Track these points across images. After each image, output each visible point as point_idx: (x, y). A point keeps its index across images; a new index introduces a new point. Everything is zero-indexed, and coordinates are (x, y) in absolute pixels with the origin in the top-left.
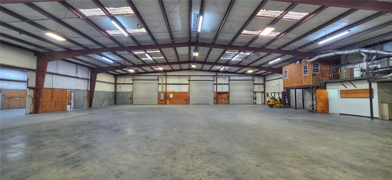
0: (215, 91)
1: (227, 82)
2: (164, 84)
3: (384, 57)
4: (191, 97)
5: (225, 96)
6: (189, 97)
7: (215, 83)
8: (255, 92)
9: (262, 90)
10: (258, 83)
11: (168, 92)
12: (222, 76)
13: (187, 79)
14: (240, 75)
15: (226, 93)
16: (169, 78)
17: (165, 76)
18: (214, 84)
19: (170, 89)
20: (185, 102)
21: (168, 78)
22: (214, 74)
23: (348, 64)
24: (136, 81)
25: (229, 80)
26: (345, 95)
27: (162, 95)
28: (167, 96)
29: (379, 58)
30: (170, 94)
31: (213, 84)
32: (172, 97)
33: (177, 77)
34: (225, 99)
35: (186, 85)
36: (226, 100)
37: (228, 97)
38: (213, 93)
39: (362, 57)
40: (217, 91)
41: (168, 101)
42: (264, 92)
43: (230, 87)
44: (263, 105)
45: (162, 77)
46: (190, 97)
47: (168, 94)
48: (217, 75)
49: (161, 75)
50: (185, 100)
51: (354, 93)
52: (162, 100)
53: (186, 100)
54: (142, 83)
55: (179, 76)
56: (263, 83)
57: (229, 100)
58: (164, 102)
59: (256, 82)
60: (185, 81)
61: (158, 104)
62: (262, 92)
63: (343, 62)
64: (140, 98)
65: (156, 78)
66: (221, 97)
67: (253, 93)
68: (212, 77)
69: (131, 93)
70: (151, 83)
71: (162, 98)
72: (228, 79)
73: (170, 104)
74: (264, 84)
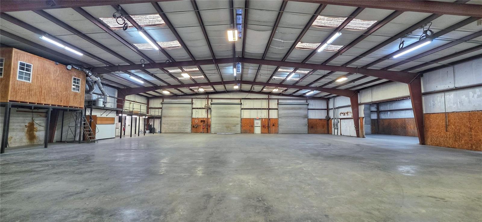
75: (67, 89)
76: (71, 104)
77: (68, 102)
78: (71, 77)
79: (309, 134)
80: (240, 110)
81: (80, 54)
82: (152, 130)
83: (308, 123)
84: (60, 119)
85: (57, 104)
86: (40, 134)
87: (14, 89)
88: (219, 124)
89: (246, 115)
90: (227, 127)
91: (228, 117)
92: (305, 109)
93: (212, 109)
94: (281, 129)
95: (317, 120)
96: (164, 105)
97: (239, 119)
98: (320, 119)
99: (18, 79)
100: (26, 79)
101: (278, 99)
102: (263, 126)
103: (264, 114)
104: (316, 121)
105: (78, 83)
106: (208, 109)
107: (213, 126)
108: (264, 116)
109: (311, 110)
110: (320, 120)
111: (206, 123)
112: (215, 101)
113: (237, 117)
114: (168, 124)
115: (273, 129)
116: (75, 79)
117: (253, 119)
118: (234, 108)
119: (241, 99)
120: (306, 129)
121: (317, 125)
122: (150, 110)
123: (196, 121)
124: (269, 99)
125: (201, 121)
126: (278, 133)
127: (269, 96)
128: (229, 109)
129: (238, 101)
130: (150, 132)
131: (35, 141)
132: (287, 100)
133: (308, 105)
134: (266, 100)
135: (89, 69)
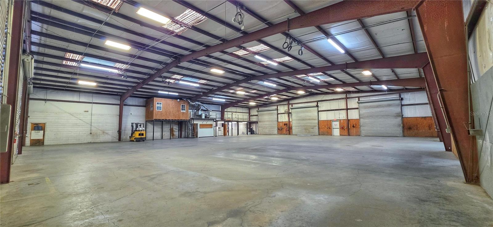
75: (178, 111)
76: (181, 118)
77: (179, 117)
78: (180, 105)
79: (404, 136)
80: (317, 112)
81: (177, 94)
82: (252, 132)
83: (403, 123)
84: (183, 126)
85: (174, 119)
86: (176, 133)
87: (155, 114)
88: (298, 126)
89: (324, 117)
90: (306, 129)
91: (306, 120)
92: (398, 105)
93: (292, 114)
94: (364, 130)
95: (418, 119)
96: (259, 113)
97: (317, 121)
98: (422, 117)
99: (157, 110)
100: (160, 109)
101: (359, 97)
102: (342, 128)
103: (342, 115)
104: (416, 119)
105: (184, 107)
106: (289, 113)
107: (293, 128)
108: (342, 117)
109: (408, 106)
110: (423, 119)
111: (288, 125)
112: (295, 106)
113: (315, 120)
114: (262, 127)
115: (353, 131)
116: (182, 105)
117: (331, 120)
118: (310, 111)
119: (317, 102)
120: (399, 130)
121: (418, 125)
122: (250, 117)
123: (281, 124)
124: (347, 98)
125: (284, 124)
126: (359, 136)
127: (346, 95)
128: (307, 112)
129: (315, 104)
130: (251, 134)
131: (174, 137)
132: (371, 97)
133: (402, 99)
134: (343, 100)
135: (189, 99)
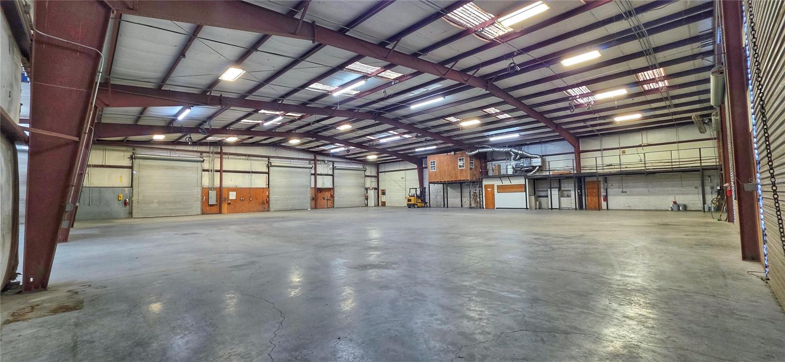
0: (313, 186)
1: (331, 173)
2: (216, 171)
3: (528, 158)
4: (272, 197)
5: (327, 195)
6: (268, 197)
7: (313, 172)
8: (367, 189)
9: (374, 185)
10: (370, 175)
11: (225, 188)
12: (324, 161)
13: (264, 162)
14: (348, 161)
15: (329, 189)
16: (228, 158)
17: (217, 153)
18: (312, 174)
19: (230, 181)
20: (260, 208)
21: (226, 158)
22: (311, 157)
23: (493, 160)
24: (141, 160)
25: (333, 168)
26: (501, 190)
27: (213, 195)
28: (223, 196)
29: (523, 157)
30: (230, 192)
31: (309, 174)
32: (235, 198)
33: (244, 157)
34: (327, 200)
35: (262, 174)
36: (329, 201)
37: (332, 196)
38: (309, 190)
39: (511, 155)
40: (317, 187)
41: (225, 207)
42: (377, 189)
43: (335, 179)
44: (376, 208)
45: (211, 155)
46: (270, 199)
47: (224, 192)
48: (317, 159)
49: (208, 150)
50: (260, 204)
51: (510, 189)
52: (211, 205)
53: (263, 203)
54: (159, 167)
55: (249, 156)
56: (376, 175)
57: (334, 201)
58: (216, 209)
59: (368, 173)
60: (261, 166)
61: (203, 214)
62: (375, 189)
63: (489, 158)
64: (153, 203)
65: (195, 156)
66: (321, 196)
67: (364, 189)
68: (308, 162)
69: (126, 189)
70: (184, 168)
71: (213, 200)
72: (332, 166)
73: (230, 212)
74: (377, 177)
